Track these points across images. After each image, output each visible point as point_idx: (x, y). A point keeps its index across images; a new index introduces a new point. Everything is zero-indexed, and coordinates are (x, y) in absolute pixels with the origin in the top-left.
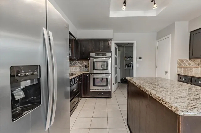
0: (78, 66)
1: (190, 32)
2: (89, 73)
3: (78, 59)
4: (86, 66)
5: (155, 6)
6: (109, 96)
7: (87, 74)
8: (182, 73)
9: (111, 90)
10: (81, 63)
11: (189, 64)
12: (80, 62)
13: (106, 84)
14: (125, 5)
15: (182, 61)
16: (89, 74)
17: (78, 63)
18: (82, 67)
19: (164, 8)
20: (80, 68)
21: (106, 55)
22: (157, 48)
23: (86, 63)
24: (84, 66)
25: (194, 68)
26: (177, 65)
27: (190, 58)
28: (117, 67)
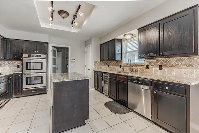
0: (7, 66)
1: (100, 45)
2: (22, 72)
3: (7, 59)
4: (18, 67)
5: (73, 28)
6: (44, 92)
7: (19, 73)
8: (96, 70)
9: (46, 86)
10: (11, 64)
11: (100, 64)
12: (10, 62)
13: (41, 82)
14: (52, 23)
15: (96, 62)
16: (22, 74)
17: (8, 63)
18: (14, 68)
19: (80, 30)
20: (11, 69)
21: (40, 56)
22: (85, 53)
23: (18, 63)
24: (16, 67)
25: (102, 67)
26: (93, 65)
27: (100, 61)
28: (55, 67)
